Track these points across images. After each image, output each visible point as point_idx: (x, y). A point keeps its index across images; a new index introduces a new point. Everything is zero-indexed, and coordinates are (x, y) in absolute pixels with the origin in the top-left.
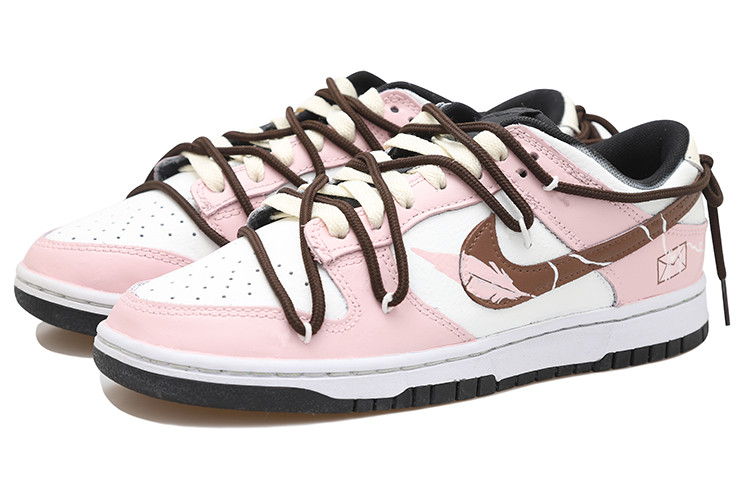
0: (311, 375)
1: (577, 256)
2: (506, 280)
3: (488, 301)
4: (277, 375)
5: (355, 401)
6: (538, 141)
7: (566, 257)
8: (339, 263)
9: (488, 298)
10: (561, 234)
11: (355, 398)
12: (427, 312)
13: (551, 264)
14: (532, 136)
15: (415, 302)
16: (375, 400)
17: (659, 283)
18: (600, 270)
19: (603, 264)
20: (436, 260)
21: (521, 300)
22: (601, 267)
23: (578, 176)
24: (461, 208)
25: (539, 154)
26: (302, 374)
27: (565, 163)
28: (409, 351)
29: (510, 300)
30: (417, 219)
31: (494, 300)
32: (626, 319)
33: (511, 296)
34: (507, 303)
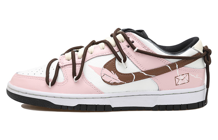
0: (49, 97)
1: (142, 72)
2: (116, 77)
3: (109, 82)
4: (40, 96)
5: (61, 106)
6: (135, 37)
7: (139, 73)
8: (65, 67)
9: (109, 81)
10: (138, 65)
11: (61, 105)
12: (88, 83)
13: (133, 74)
14: (133, 36)
15: (85, 80)
16: (68, 106)
17: (176, 85)
18: (151, 78)
19: (152, 76)
20: (95, 69)
21: (121, 84)
22: (152, 77)
23: (146, 48)
24: (107, 55)
25: (135, 41)
26: (47, 96)
27: (142, 44)
28: (80, 94)
29: (117, 83)
30: (93, 57)
31: (111, 82)
32: (163, 95)
33: (117, 82)
34: (115, 84)
